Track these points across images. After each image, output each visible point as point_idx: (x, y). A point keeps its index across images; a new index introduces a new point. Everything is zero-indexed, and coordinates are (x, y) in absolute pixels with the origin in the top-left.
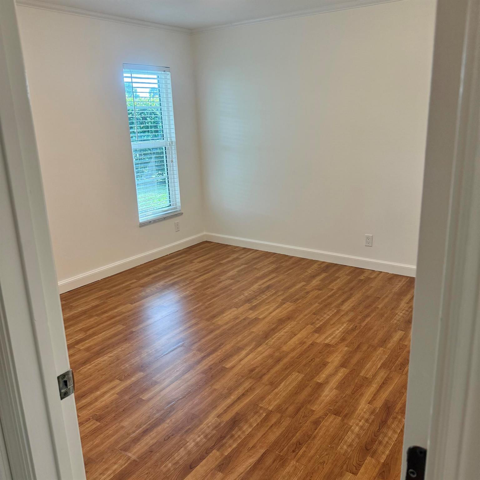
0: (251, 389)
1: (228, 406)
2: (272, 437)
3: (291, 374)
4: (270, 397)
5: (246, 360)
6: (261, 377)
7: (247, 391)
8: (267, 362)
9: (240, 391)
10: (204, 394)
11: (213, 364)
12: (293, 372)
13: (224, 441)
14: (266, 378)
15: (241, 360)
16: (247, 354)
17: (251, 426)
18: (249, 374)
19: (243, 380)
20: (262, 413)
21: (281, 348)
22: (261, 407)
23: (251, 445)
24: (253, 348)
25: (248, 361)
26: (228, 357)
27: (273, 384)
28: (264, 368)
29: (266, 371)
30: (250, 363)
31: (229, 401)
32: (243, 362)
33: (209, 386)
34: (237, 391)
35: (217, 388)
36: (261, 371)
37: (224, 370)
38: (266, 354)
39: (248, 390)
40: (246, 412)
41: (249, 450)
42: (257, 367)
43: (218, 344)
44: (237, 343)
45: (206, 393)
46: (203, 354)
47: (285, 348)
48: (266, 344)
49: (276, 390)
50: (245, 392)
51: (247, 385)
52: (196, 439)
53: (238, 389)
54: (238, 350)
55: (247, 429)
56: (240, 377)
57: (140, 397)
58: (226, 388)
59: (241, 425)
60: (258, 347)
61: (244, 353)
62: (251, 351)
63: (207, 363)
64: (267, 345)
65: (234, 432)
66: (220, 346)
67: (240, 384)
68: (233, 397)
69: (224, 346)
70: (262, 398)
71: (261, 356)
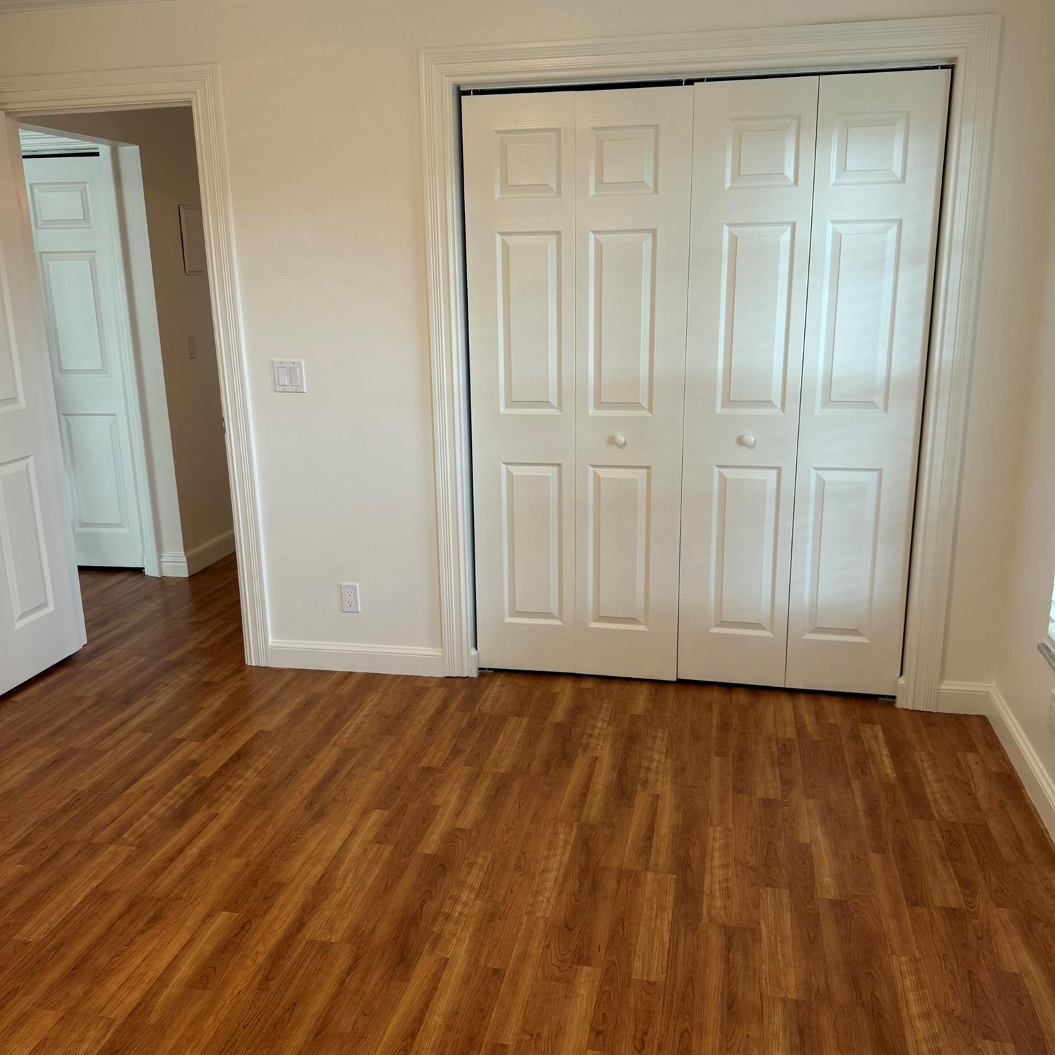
0: (155, 874)
1: (201, 834)
2: (113, 808)
3: (48, 932)
4: (112, 868)
5: (175, 948)
6: (130, 907)
7: (163, 869)
8: (113, 954)
9: (180, 866)
10: (260, 843)
11: (266, 913)
12: (43, 940)
13: (195, 789)
14: (119, 906)
15: (190, 942)
16: (173, 965)
17: (151, 816)
18: (164, 907)
19: (177, 891)
20: (129, 837)
21: (62, 1018)
22: (132, 845)
23: (150, 792)
24: (157, 994)
25: (169, 944)
26: (230, 945)
27: (102, 895)
28: (122, 933)
29: (115, 925)
30: (162, 938)
31: (201, 843)
32: (183, 937)
33: (253, 861)
34: (186, 865)
35: (235, 859)
36: (132, 922)
37: (231, 904)
38: (112, 985)
39: (163, 871)
40: (161, 832)
41: (152, 788)
42: (142, 932)
43: (274, 985)
44: (213, 1002)
45: (255, 846)
46: (307, 934)
47: (47, 1020)
48: (111, 1023)
49: (94, 884)
50: (169, 866)
51: (166, 882)
52: (245, 781)
53: (184, 868)
54: (204, 978)
55: (159, 809)
56: (185, 894)
57: (387, 813)
58: (214, 865)
59: (169, 813)
60: (139, 1004)
61: (186, 969)
62: (162, 980)
63: (284, 913)
64: (108, 1019)
65: (182, 801)
66: (267, 979)
67: (182, 878)
68: (194, 851)
69: (254, 978)
70: (129, 861)
71: (131, 969)
